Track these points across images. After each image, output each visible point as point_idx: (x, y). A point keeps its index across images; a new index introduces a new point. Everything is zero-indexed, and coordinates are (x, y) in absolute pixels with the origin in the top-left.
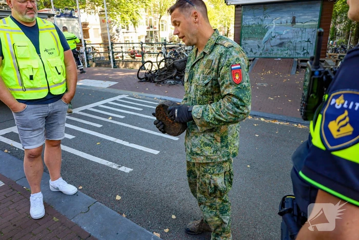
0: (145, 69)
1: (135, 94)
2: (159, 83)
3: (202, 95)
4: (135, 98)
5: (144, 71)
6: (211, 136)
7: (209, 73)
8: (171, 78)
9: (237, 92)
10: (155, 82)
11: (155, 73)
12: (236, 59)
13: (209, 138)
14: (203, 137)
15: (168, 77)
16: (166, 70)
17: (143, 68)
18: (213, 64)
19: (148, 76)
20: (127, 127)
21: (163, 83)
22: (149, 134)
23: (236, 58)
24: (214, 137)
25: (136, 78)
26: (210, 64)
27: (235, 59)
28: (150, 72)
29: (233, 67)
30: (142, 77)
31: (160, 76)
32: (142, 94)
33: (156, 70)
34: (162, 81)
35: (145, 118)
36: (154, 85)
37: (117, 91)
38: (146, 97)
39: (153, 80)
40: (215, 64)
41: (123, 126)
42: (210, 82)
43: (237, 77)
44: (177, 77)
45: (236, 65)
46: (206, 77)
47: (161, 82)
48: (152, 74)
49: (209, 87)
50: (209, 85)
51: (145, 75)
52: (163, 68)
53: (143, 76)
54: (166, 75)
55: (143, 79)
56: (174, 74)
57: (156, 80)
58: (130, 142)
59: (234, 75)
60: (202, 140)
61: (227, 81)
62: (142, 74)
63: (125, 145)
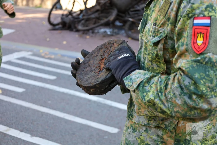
0: (61, 8)
1: (43, 50)
2: (85, 32)
3: (151, 61)
4: (43, 57)
5: (60, 12)
6: (158, 136)
7: (163, 25)
8: (107, 25)
9: (193, 67)
10: (78, 31)
11: (79, 15)
12: (207, 6)
13: (155, 137)
14: (145, 134)
15: (102, 22)
16: (97, 11)
17: (58, 5)
18: (170, 10)
19: (67, 20)
20: (29, 109)
21: (93, 33)
22: (67, 121)
23: (206, 4)
24: (162, 138)
25: (46, 23)
26: (166, 9)
27: (204, 6)
28: (71, 13)
29: (196, 21)
30: (55, 22)
31: (87, 20)
32: (56, 50)
33: (81, 11)
34: (92, 29)
35: (59, 92)
36: (76, 35)
37: (13, 45)
38: (63, 56)
39: (75, 28)
40: (172, 10)
41: (21, 107)
42: (163, 42)
43: (200, 41)
44: (118, 23)
45: (204, 17)
46: (158, 31)
47: (88, 30)
48: (73, 17)
49: (160, 50)
50: (160, 46)
51: (62, 19)
52: (93, 7)
53: (59, 20)
54: (98, 18)
55: (58, 24)
56: (112, 18)
57: (80, 27)
58: (33, 135)
59: (195, 36)
60: (142, 138)
61: (183, 45)
62: (57, 16)
63: (23, 138)
